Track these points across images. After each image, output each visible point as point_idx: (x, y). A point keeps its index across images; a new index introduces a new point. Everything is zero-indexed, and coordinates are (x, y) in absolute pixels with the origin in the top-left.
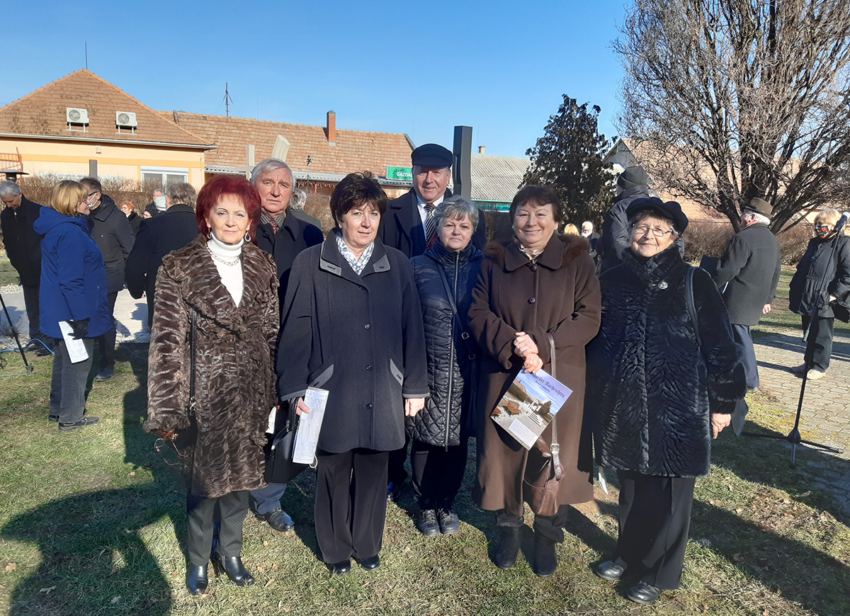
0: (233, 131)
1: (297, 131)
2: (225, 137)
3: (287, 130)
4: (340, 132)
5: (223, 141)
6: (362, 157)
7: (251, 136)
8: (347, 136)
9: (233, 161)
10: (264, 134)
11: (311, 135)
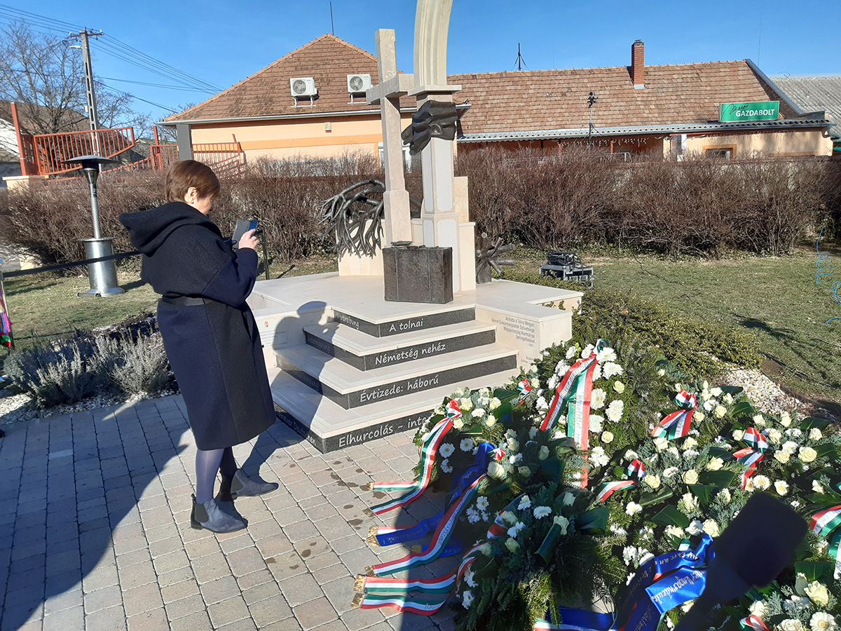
0: (507, 88)
1: (591, 76)
2: (497, 97)
3: (578, 77)
4: (651, 70)
5: (494, 102)
6: (682, 97)
7: (531, 91)
8: (662, 73)
9: (504, 126)
10: (547, 86)
11: (610, 79)
